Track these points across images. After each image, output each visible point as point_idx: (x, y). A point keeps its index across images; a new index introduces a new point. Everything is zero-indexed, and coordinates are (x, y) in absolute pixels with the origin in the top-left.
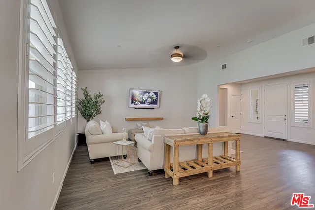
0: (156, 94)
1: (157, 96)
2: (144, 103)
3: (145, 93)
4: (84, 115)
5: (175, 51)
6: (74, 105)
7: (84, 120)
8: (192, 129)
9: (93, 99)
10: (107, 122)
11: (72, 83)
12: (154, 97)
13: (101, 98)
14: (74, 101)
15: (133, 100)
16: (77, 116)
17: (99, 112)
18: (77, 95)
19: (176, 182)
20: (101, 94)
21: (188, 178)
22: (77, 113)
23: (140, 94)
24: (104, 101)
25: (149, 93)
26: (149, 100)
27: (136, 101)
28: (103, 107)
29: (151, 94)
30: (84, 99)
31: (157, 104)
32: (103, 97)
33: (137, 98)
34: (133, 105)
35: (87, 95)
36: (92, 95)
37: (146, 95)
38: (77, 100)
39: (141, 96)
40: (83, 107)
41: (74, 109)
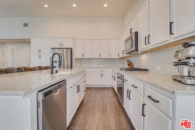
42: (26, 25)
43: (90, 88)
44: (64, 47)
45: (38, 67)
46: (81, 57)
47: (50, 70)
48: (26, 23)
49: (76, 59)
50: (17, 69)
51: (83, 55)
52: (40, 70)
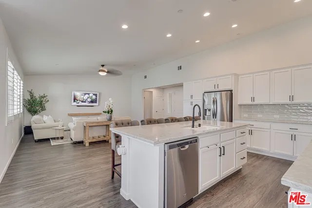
0: (96, 95)
1: (96, 97)
2: (85, 102)
3: (85, 94)
4: (29, 111)
5: (101, 68)
6: (22, 104)
7: (30, 115)
8: (103, 118)
9: (38, 99)
10: (50, 116)
11: (20, 86)
12: (94, 97)
13: (45, 98)
14: (21, 101)
15: (75, 99)
16: (24, 112)
17: (43, 109)
18: (23, 97)
19: (87, 144)
20: (45, 95)
21: (95, 142)
22: (23, 109)
23: (81, 95)
24: (48, 101)
25: (89, 94)
26: (89, 100)
27: (77, 101)
28: (47, 105)
29: (91, 95)
30: (29, 98)
31: (96, 102)
32: (47, 97)
33: (78, 98)
34: (75, 104)
35: (33, 96)
36: (37, 95)
37: (87, 96)
38: (24, 100)
39: (82, 97)
40: (29, 105)
41: (21, 107)
42: (180, 68)
43: (265, 157)
44: (221, 88)
45: (184, 118)
46: (250, 102)
47: (190, 123)
48: (179, 66)
49: (240, 105)
50: (166, 120)
51: (253, 99)
52: (186, 121)
